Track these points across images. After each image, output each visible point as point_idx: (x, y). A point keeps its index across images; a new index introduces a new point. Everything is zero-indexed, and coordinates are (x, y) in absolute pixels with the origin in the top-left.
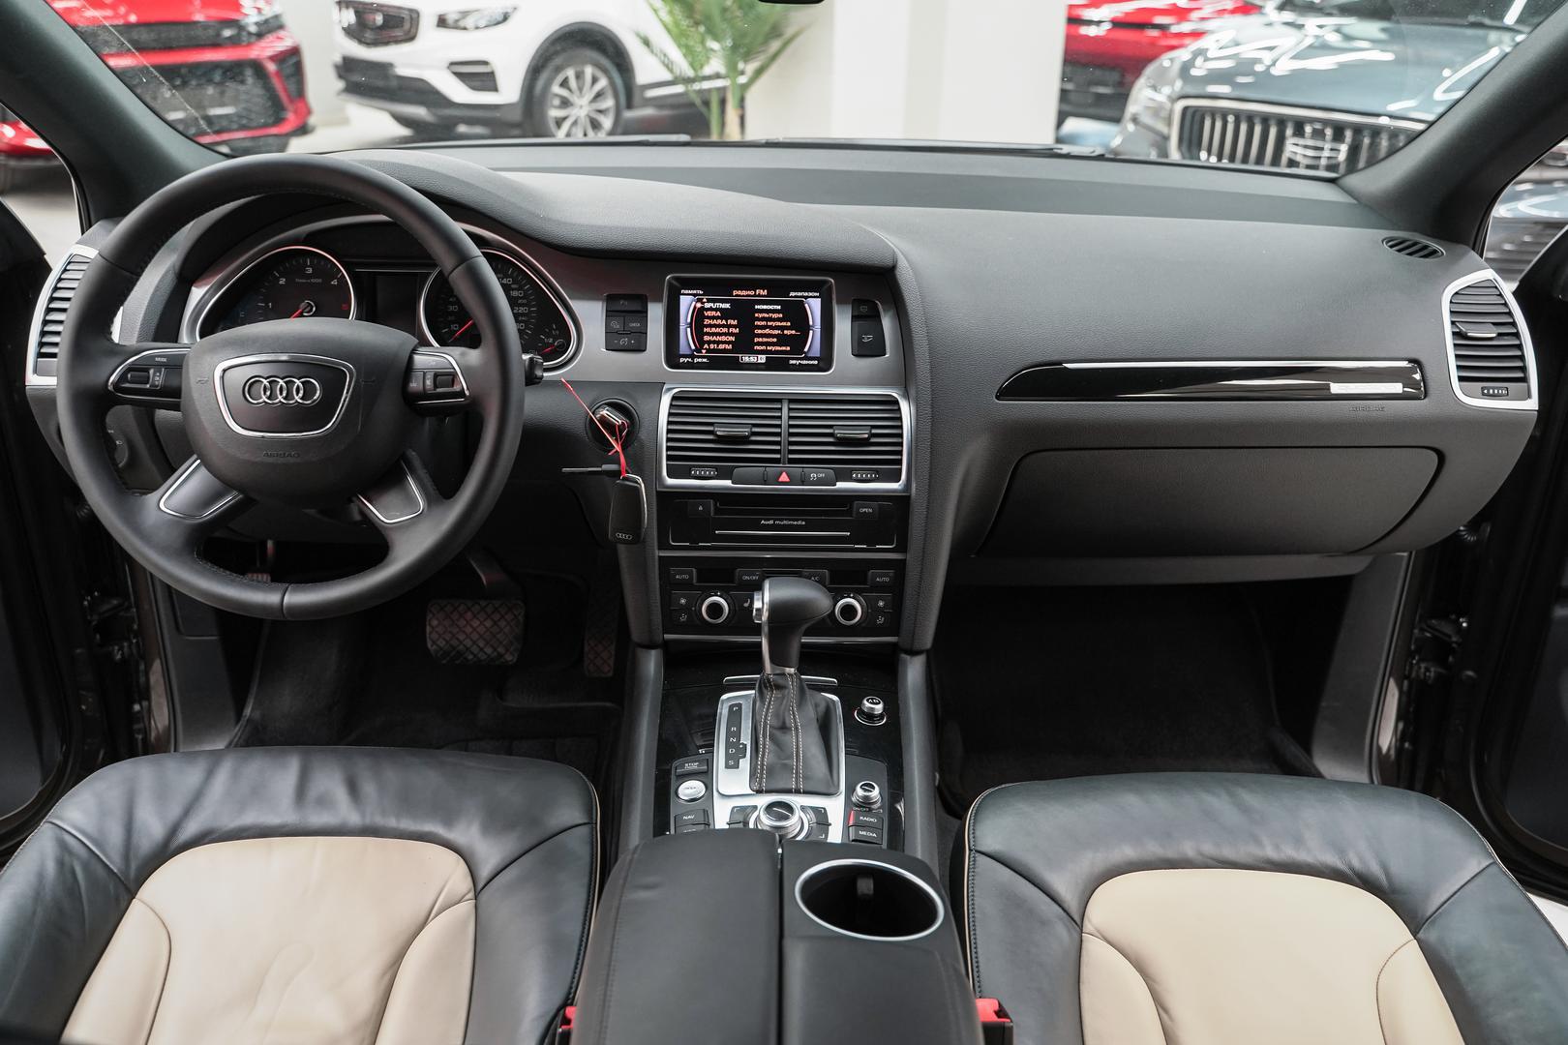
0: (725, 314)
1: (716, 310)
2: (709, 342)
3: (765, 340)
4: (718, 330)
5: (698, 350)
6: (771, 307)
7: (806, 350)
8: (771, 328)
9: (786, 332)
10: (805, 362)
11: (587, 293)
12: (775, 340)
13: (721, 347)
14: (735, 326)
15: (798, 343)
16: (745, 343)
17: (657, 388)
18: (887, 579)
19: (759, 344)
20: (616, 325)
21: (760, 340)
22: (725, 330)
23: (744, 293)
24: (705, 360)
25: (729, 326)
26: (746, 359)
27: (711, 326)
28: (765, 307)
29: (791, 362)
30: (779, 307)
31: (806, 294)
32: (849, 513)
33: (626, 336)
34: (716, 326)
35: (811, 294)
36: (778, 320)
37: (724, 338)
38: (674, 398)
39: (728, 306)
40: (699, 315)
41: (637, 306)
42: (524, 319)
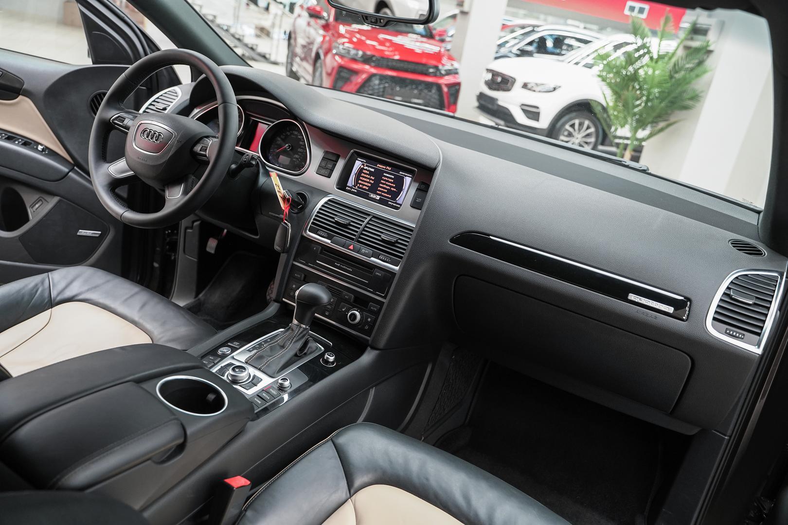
0: (371, 174)
1: (368, 171)
2: (360, 184)
3: (382, 190)
4: (365, 180)
5: (355, 186)
6: (390, 176)
7: (397, 199)
8: (387, 185)
9: (392, 189)
10: (395, 205)
11: (319, 145)
12: (386, 191)
13: (364, 187)
14: (373, 180)
15: (395, 195)
16: (374, 189)
17: (326, 194)
18: (376, 310)
19: (379, 191)
21: (380, 189)
22: (368, 180)
23: (382, 166)
24: (356, 191)
25: (370, 179)
26: (372, 196)
27: (363, 177)
28: (388, 175)
29: (389, 203)
30: (393, 177)
31: (406, 174)
32: (371, 273)
33: (326, 169)
34: (365, 178)
35: (408, 175)
36: (391, 182)
37: (366, 184)
38: (329, 200)
39: (373, 170)
40: (361, 171)
41: (334, 159)
42: (300, 154)
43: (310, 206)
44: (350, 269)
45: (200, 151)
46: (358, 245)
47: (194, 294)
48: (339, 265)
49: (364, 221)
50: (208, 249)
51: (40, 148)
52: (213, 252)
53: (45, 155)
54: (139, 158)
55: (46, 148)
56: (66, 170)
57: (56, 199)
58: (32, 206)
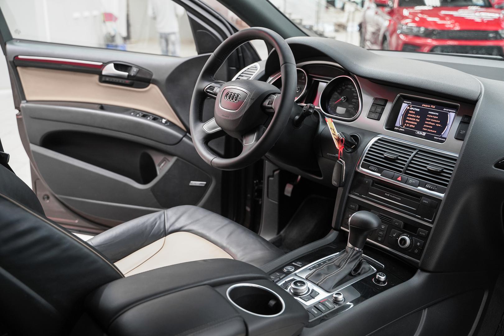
0: (417, 113)
1: (414, 111)
2: (407, 123)
3: (428, 126)
4: (412, 119)
5: (402, 126)
6: (434, 113)
7: (442, 134)
8: (432, 122)
9: (437, 125)
10: (440, 139)
11: (370, 94)
12: (432, 127)
13: (411, 126)
14: (418, 119)
15: (440, 130)
16: (419, 127)
17: (375, 135)
18: (424, 234)
19: (425, 128)
21: (426, 126)
22: (414, 119)
23: (426, 106)
24: (403, 130)
25: (416, 118)
26: (418, 133)
27: (410, 117)
28: (432, 113)
29: (435, 138)
30: (438, 114)
31: (450, 110)
32: (419, 201)
33: (375, 114)
34: (412, 117)
35: (452, 111)
36: (436, 119)
37: (413, 123)
38: (379, 140)
39: (418, 110)
40: (407, 111)
41: (382, 103)
42: (354, 104)
43: (362, 145)
44: (399, 199)
45: (268, 104)
46: (406, 177)
47: (276, 231)
48: (389, 195)
49: (410, 155)
50: (286, 193)
51: (164, 121)
52: (289, 195)
53: (167, 126)
54: (223, 116)
55: (168, 121)
56: (180, 136)
57: (174, 159)
58: (159, 165)
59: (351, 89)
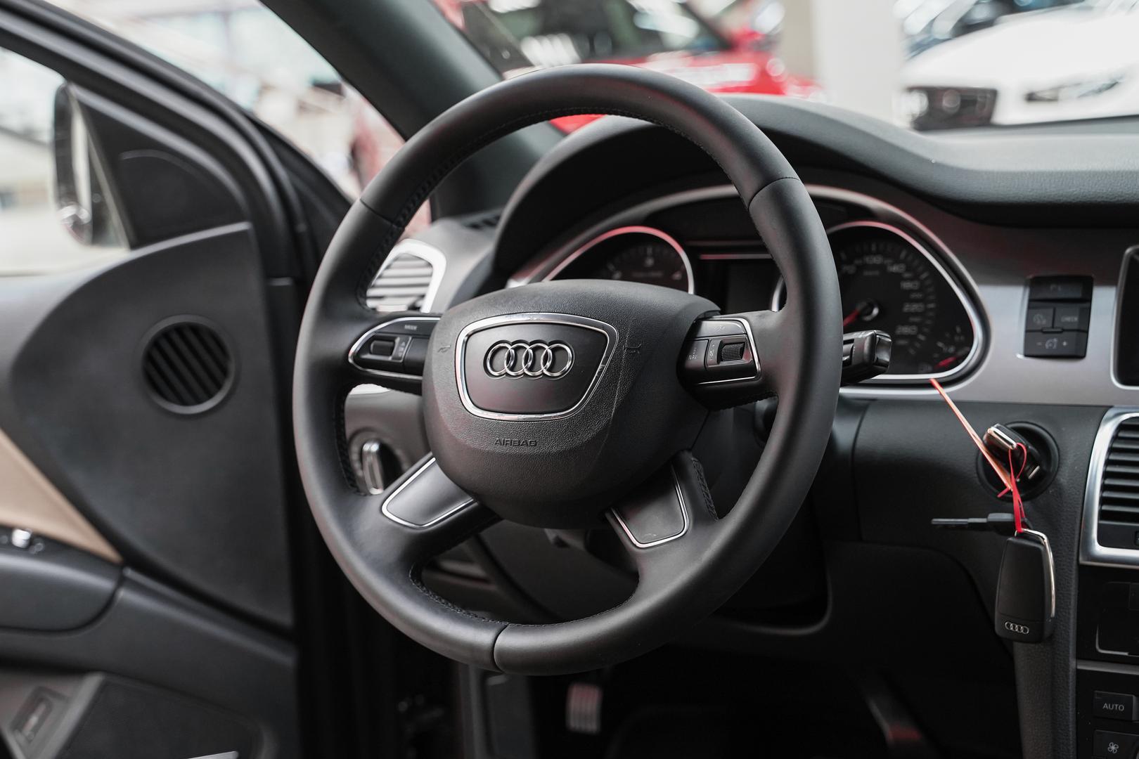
17: (1096, 413)
20: (1042, 320)
33: (1059, 334)
38: (1122, 427)
41: (1077, 294)
42: (916, 319)
43: (1070, 459)
45: (716, 359)
50: (574, 723)
51: (20, 538)
52: (592, 726)
53: (40, 556)
55: (36, 538)
56: (101, 583)
57: (89, 686)
59: (882, 268)
